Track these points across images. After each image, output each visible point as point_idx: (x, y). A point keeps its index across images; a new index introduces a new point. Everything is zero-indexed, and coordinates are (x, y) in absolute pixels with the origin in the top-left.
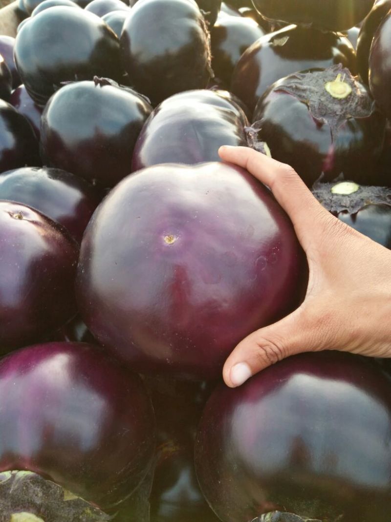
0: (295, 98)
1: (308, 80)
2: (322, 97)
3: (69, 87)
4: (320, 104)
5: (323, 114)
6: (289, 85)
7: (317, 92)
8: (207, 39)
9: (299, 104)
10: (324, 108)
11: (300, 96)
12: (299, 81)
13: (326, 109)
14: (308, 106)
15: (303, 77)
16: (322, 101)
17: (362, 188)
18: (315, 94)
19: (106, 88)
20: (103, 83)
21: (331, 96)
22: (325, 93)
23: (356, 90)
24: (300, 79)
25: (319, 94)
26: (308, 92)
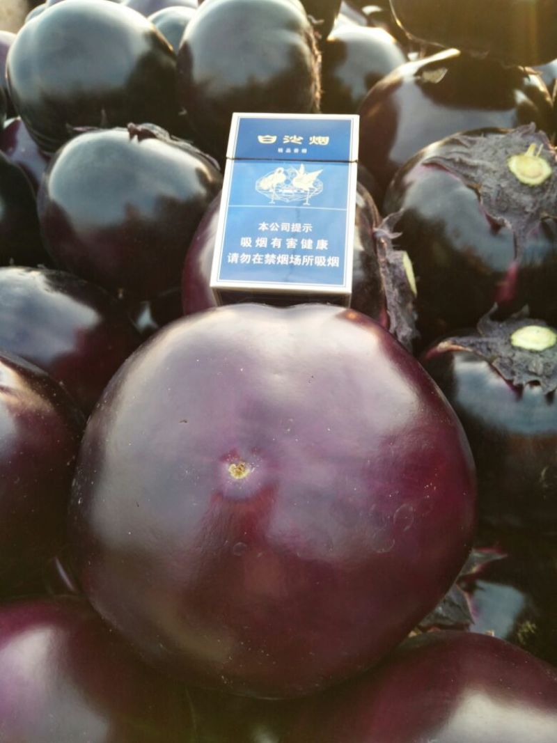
0: (458, 179)
1: (481, 149)
2: (502, 180)
4: (499, 192)
5: (503, 209)
6: (448, 157)
7: (494, 172)
8: (317, 64)
9: (463, 189)
10: (505, 199)
11: (466, 177)
12: (465, 150)
13: (508, 201)
14: (479, 195)
15: (473, 143)
16: (502, 188)
18: (492, 174)
19: (149, 144)
21: (517, 180)
22: (508, 174)
24: (466, 147)
25: (497, 175)
26: (480, 172)
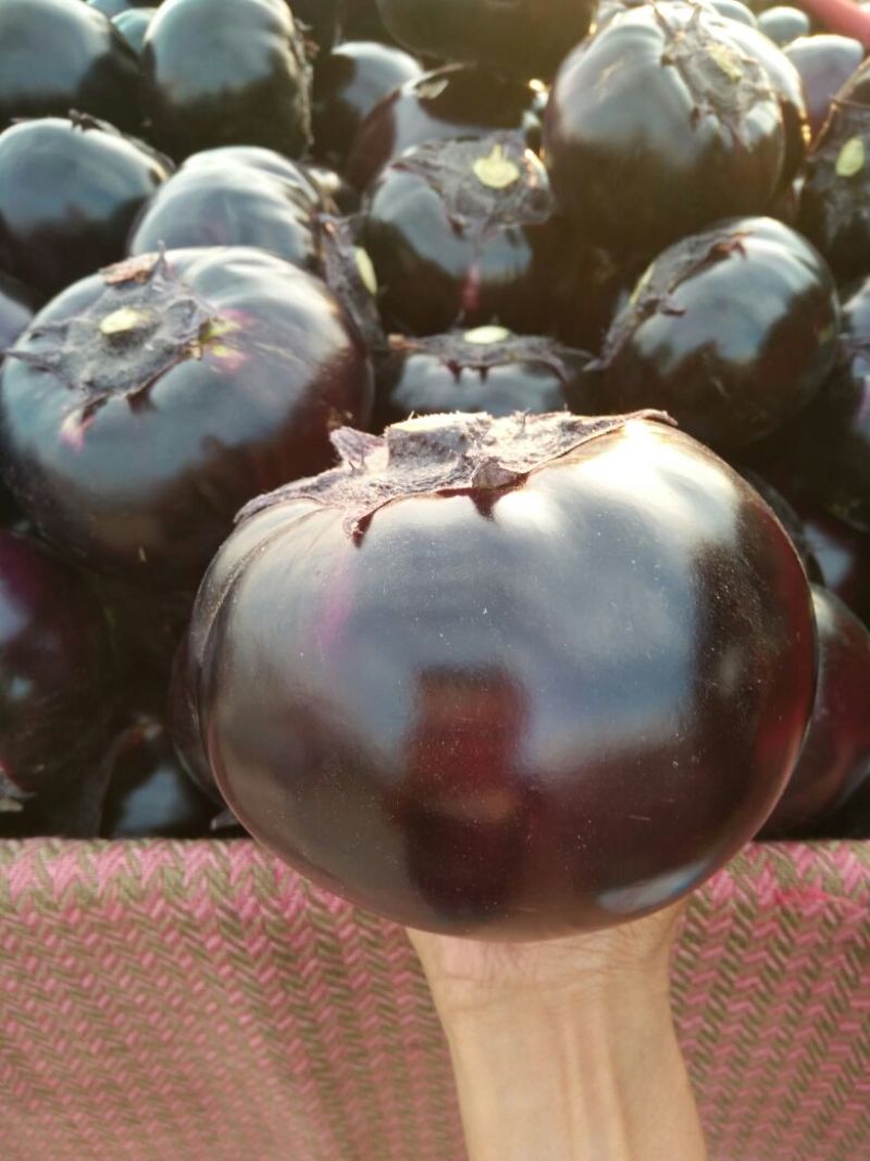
0: (422, 180)
1: (449, 153)
2: (464, 182)
3: (22, 127)
4: (459, 192)
5: (464, 210)
6: (419, 160)
7: (458, 174)
9: (426, 190)
10: (465, 200)
11: (430, 178)
12: (433, 153)
13: (470, 203)
14: (441, 195)
15: (443, 147)
16: (463, 189)
17: (515, 337)
18: (455, 176)
19: (93, 135)
20: (87, 125)
23: (528, 178)
24: (435, 150)
25: (460, 177)
26: (443, 173)
